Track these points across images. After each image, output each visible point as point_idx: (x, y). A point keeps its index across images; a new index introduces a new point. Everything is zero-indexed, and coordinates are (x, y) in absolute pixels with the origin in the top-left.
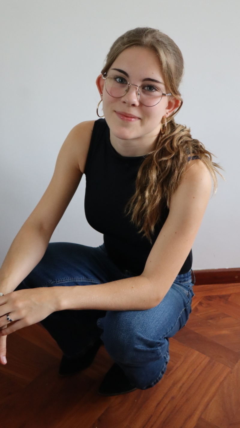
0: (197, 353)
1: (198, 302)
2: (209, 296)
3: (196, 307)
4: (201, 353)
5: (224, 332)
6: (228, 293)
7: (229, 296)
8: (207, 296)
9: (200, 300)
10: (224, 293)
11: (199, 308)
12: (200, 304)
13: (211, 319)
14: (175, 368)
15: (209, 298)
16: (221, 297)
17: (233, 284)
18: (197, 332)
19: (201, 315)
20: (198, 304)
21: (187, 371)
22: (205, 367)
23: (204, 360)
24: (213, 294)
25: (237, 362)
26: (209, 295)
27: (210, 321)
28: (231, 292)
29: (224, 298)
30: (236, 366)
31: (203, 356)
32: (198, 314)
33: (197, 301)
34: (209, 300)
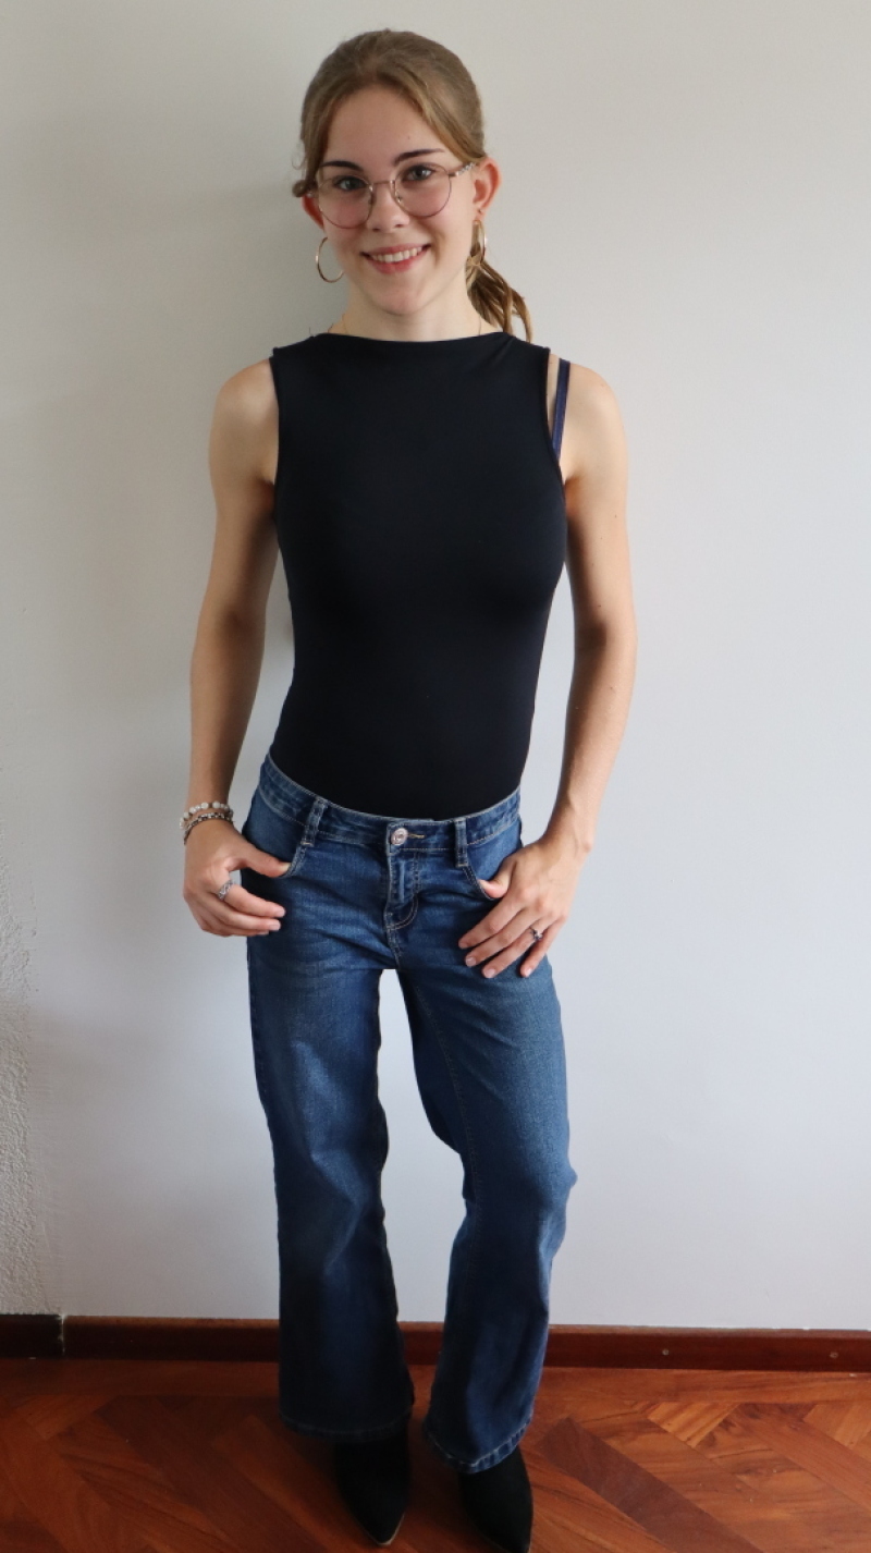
1: (720, 1420)
2: (754, 1405)
3: (711, 1434)
5: (778, 1514)
6: (807, 1399)
7: (809, 1407)
8: (746, 1405)
9: (727, 1414)
10: (795, 1399)
11: (721, 1437)
12: (726, 1424)
13: (747, 1472)
15: (752, 1411)
16: (785, 1410)
17: (825, 1375)
18: (700, 1506)
19: (720, 1457)
20: (720, 1425)
24: (765, 1399)
26: (753, 1400)
27: (744, 1478)
28: (817, 1398)
29: (794, 1413)
32: (712, 1455)
33: (719, 1416)
34: (752, 1416)
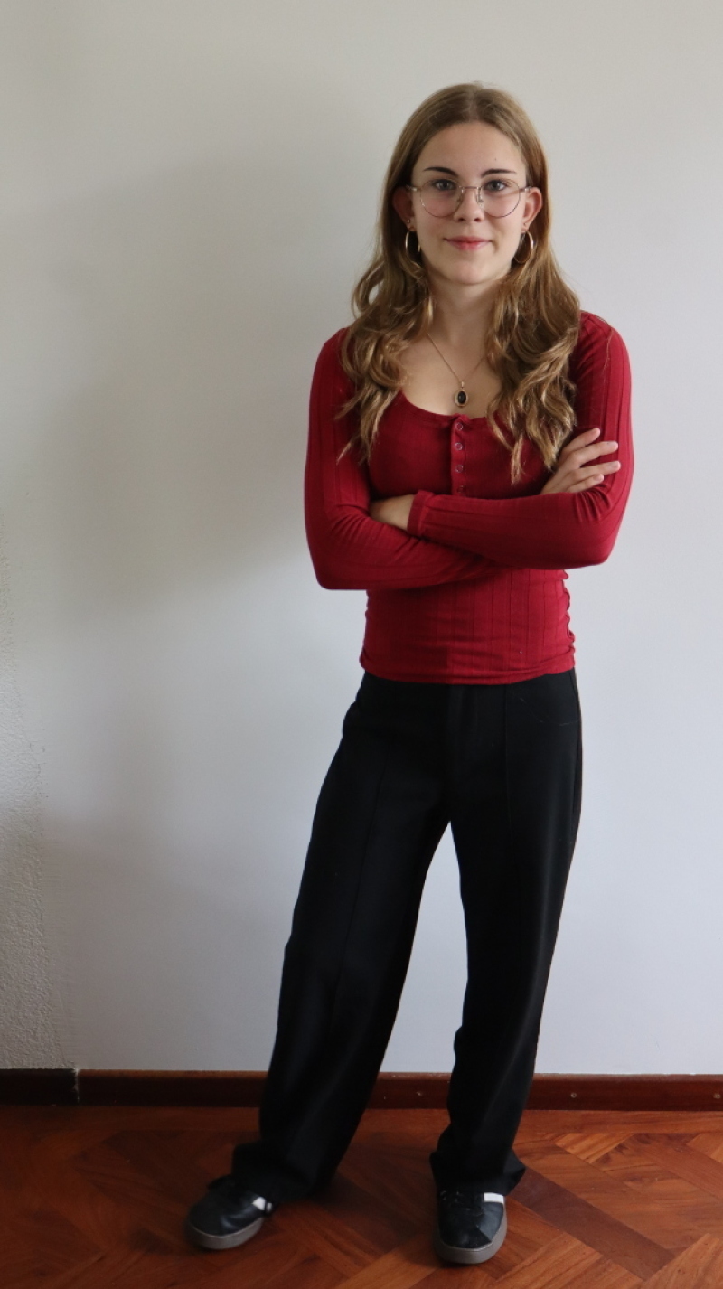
0: (579, 1243)
1: (615, 1145)
2: (647, 1135)
3: (607, 1154)
4: (584, 1245)
5: (654, 1208)
6: (692, 1130)
7: (693, 1136)
8: (640, 1134)
9: (622, 1141)
10: (682, 1130)
11: (615, 1156)
12: (620, 1148)
13: (633, 1179)
14: (518, 1268)
15: (643, 1139)
16: (670, 1138)
17: (711, 1113)
19: (612, 1170)
20: (615, 1148)
21: (542, 1275)
22: (585, 1272)
23: (588, 1256)
24: (657, 1131)
25: (661, 1268)
26: (647, 1131)
27: (629, 1184)
28: (701, 1129)
29: (679, 1140)
30: (655, 1277)
31: (588, 1250)
32: (606, 1169)
33: (615, 1143)
34: (643, 1142)
